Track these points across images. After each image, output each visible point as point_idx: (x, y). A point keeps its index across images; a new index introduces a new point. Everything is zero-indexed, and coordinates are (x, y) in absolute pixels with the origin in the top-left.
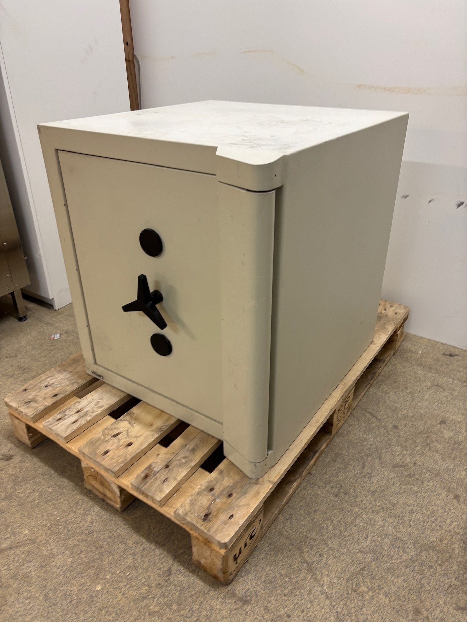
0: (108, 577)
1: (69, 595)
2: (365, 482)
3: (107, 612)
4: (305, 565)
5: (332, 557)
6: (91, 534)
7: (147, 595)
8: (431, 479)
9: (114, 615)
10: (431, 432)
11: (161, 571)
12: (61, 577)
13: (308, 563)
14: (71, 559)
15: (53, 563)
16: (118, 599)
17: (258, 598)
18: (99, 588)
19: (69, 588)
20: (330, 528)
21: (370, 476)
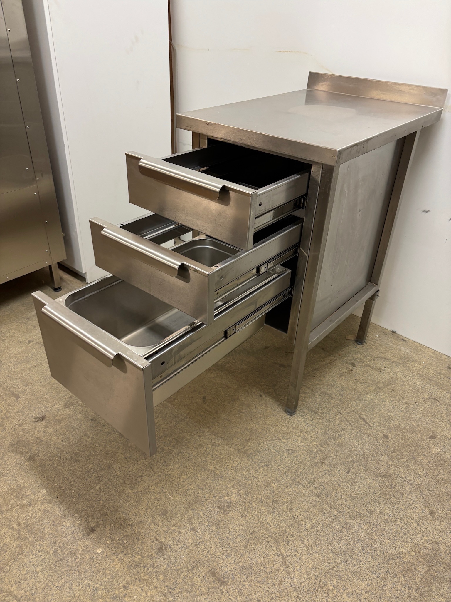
0: (108, 542)
2: (348, 487)
4: (280, 558)
5: (305, 553)
6: (98, 502)
7: (139, 563)
8: (411, 492)
9: (109, 577)
10: (420, 446)
12: (69, 537)
13: (283, 556)
15: (64, 524)
17: (234, 581)
18: (99, 551)
20: (309, 526)
21: (353, 482)
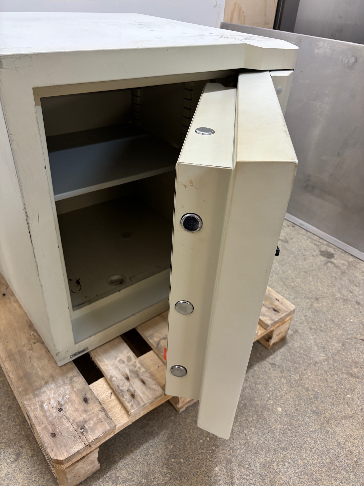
1: (284, 431)
3: (298, 406)
11: (271, 369)
14: (253, 429)
16: (290, 397)
19: (278, 431)
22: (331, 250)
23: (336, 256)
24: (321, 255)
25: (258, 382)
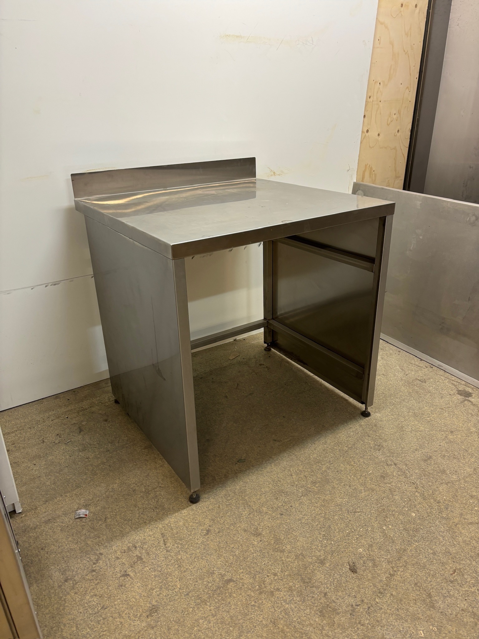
0: (407, 509)
1: (417, 529)
9: (433, 510)
16: (423, 507)
22: (470, 390)
23: (474, 395)
24: (458, 394)
25: (395, 494)
